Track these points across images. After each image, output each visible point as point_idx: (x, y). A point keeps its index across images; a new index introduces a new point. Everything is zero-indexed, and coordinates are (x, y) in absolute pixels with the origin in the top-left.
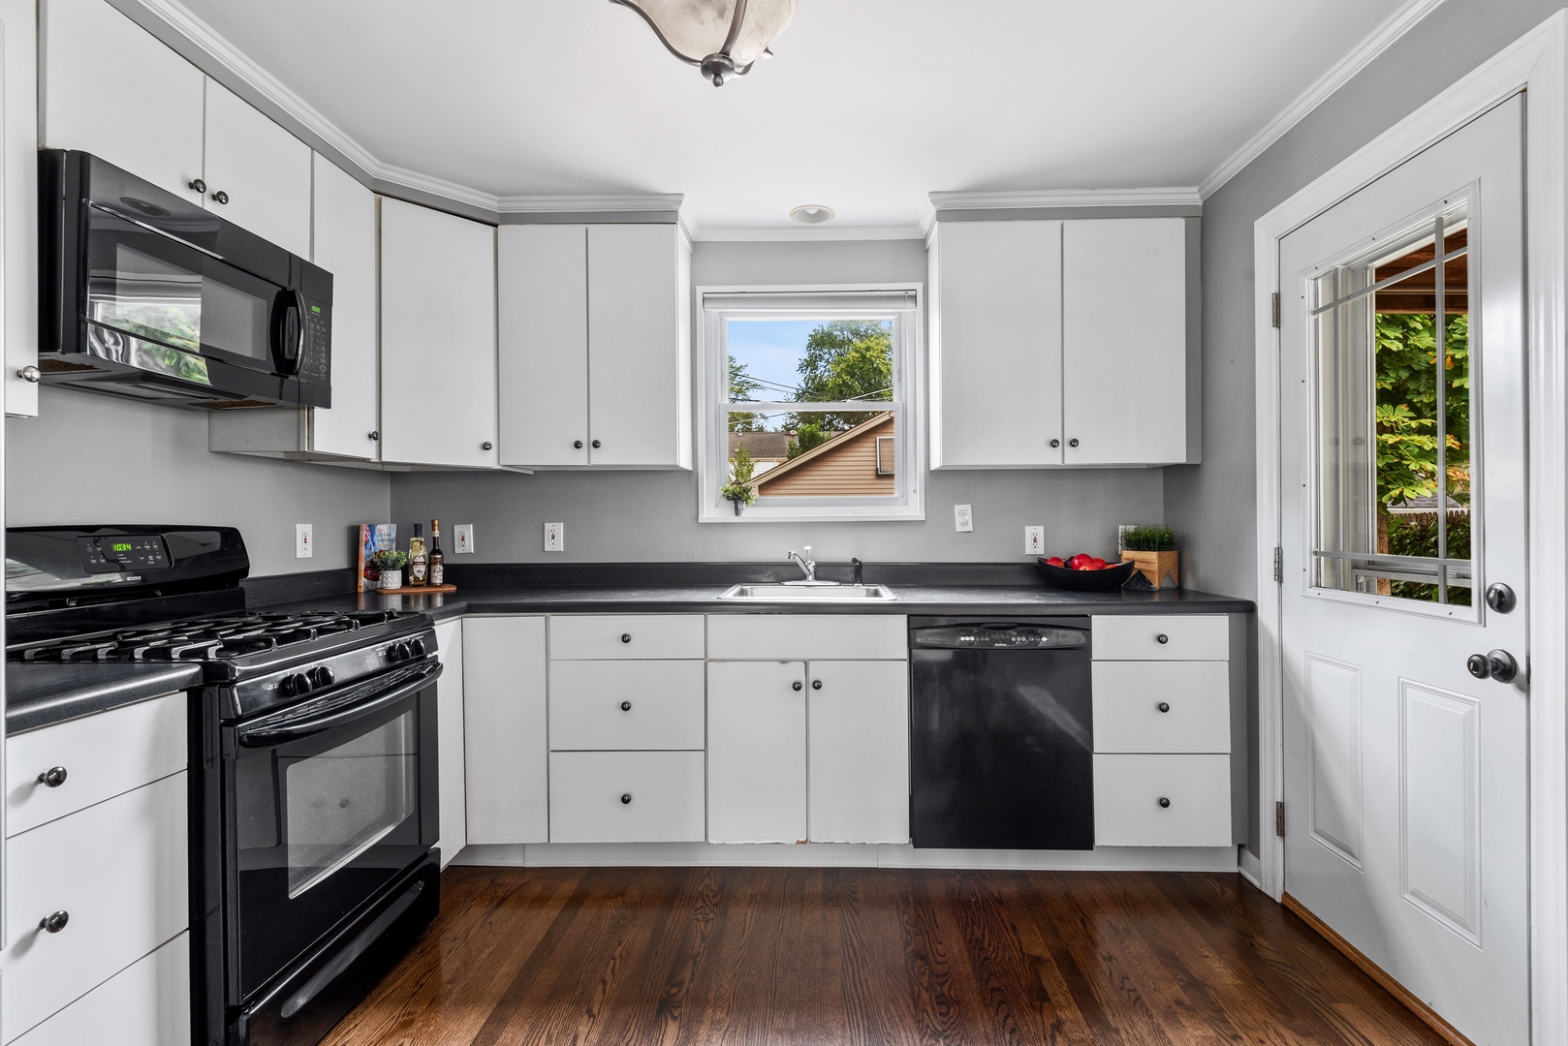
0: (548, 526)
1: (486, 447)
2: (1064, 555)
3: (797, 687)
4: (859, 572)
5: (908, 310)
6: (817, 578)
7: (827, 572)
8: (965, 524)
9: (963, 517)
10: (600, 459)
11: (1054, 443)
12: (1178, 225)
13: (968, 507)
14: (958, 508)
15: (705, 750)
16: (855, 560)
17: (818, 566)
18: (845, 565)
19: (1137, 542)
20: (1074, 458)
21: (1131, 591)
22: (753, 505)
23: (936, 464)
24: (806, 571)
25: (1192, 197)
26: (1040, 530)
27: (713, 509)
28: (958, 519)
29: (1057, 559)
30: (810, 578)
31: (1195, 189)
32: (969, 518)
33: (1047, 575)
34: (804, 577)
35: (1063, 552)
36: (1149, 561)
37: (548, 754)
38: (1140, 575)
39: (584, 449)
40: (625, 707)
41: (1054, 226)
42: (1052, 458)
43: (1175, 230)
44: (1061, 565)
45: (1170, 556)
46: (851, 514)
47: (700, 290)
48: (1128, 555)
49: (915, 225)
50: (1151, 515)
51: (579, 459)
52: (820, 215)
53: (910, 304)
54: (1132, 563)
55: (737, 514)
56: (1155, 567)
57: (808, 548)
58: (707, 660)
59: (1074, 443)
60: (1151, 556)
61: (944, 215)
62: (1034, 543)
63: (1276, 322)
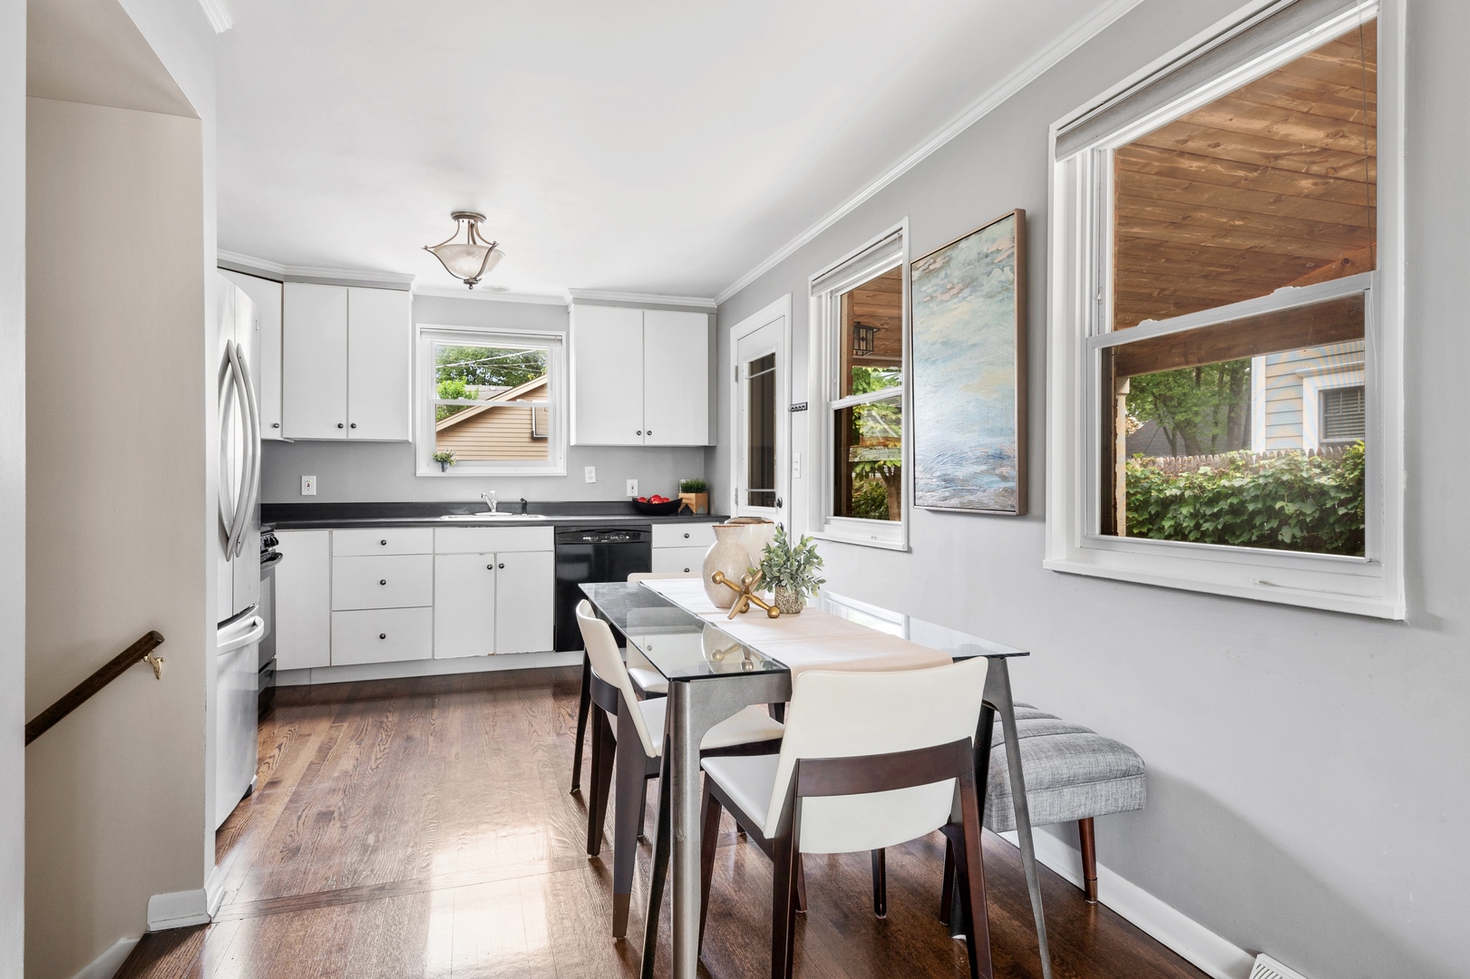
0: (304, 478)
1: (275, 426)
2: (647, 496)
3: (490, 568)
4: (524, 507)
5: (556, 347)
6: (497, 511)
7: (503, 507)
8: (591, 478)
9: (590, 474)
10: (354, 435)
11: (639, 433)
12: (705, 317)
13: (593, 468)
14: (587, 469)
15: (433, 606)
16: (522, 500)
17: (498, 503)
18: (517, 503)
19: (687, 488)
20: (649, 441)
21: (682, 514)
22: (455, 466)
23: (573, 443)
24: (491, 506)
25: (712, 304)
26: (635, 482)
27: (426, 468)
28: (587, 476)
29: (643, 498)
30: (494, 510)
31: (713, 300)
32: (594, 475)
33: (640, 507)
34: (490, 510)
35: (648, 494)
36: (690, 498)
37: (331, 614)
38: (687, 506)
39: (344, 429)
40: (383, 583)
41: (638, 313)
42: (638, 441)
43: (702, 320)
44: (645, 502)
45: (703, 496)
46: (519, 472)
47: (418, 326)
48: (682, 495)
49: (561, 298)
50: (693, 474)
51: (341, 435)
52: (500, 290)
53: (558, 344)
54: (681, 499)
55: (443, 471)
56: (694, 502)
57: (493, 492)
58: (434, 554)
59: (649, 433)
60: (692, 495)
61: (578, 301)
62: (632, 490)
63: (737, 380)
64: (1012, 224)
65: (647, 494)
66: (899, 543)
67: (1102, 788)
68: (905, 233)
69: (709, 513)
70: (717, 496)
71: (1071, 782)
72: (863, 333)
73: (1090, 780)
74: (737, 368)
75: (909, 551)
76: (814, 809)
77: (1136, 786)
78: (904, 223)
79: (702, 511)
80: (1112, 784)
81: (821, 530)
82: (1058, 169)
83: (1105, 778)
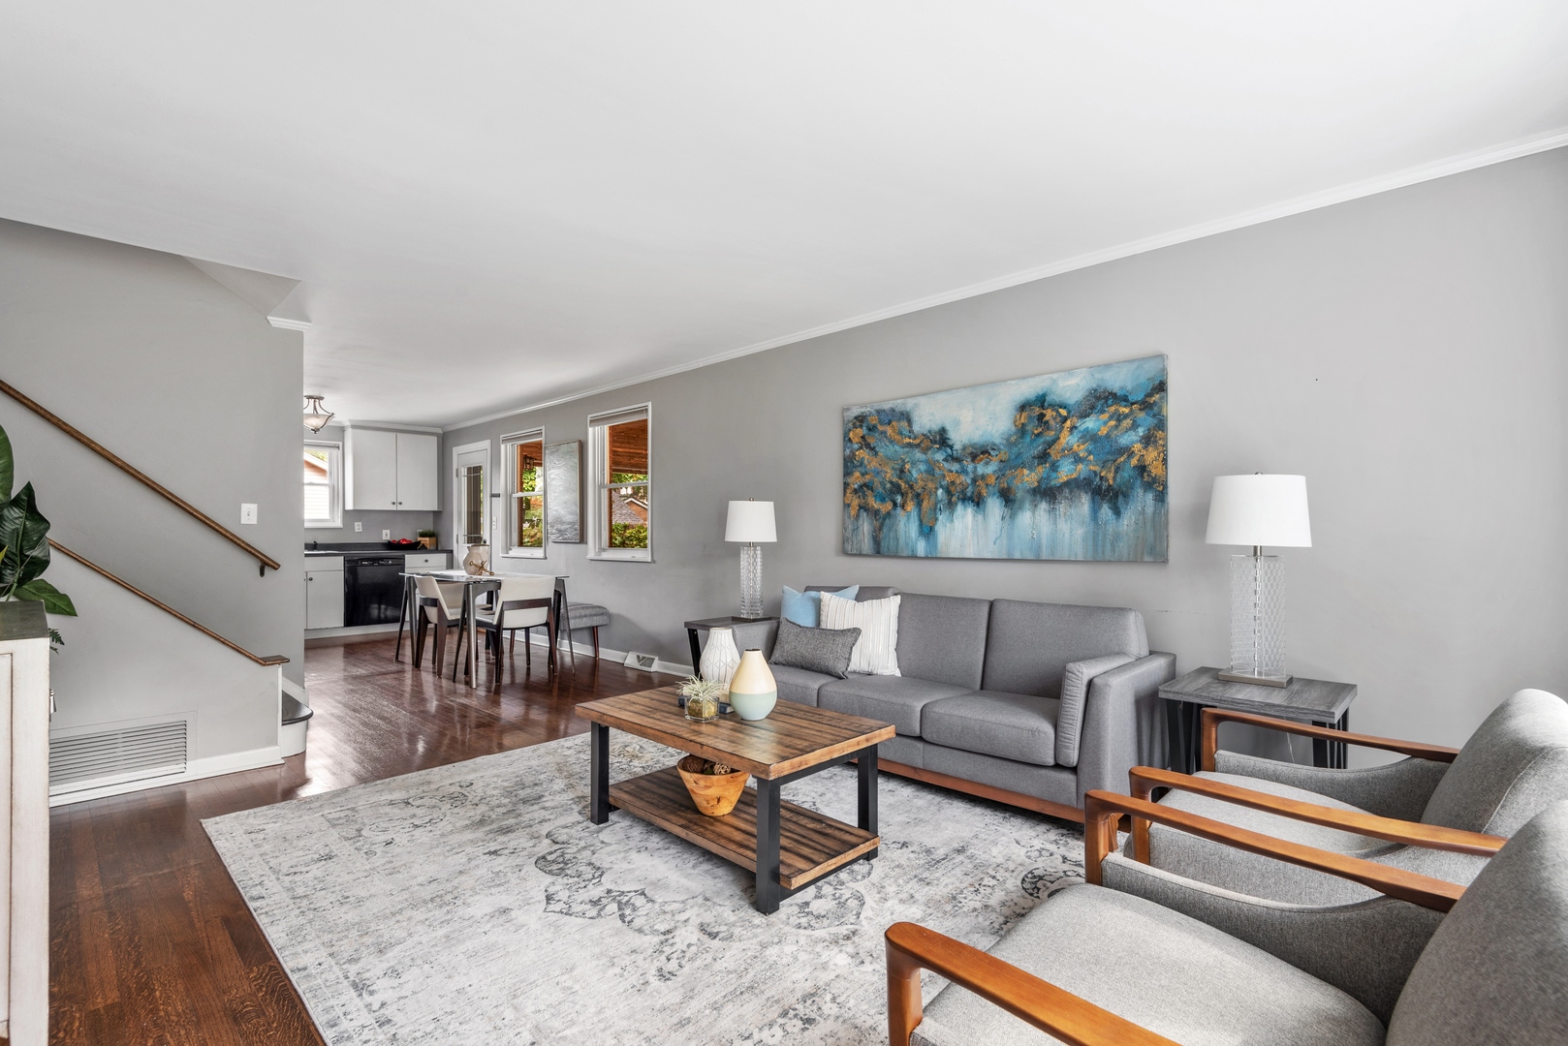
2: (397, 540)
4: (316, 547)
5: (334, 451)
8: (359, 529)
9: (358, 527)
11: (394, 503)
12: (435, 439)
14: (357, 524)
16: (315, 542)
18: (311, 544)
19: (423, 535)
20: (400, 508)
21: (422, 549)
23: (349, 506)
25: (440, 431)
26: (388, 532)
28: (356, 528)
29: (395, 541)
31: (440, 429)
32: (361, 527)
33: (390, 545)
36: (426, 541)
38: (424, 545)
41: (394, 434)
42: (393, 508)
43: (433, 440)
44: (397, 543)
45: (433, 539)
46: (310, 525)
48: (419, 539)
49: (341, 425)
50: (429, 527)
53: (337, 449)
54: (419, 541)
56: (428, 543)
59: (401, 503)
60: (427, 539)
61: (354, 427)
62: (386, 536)
63: (457, 476)
64: (577, 444)
65: (397, 538)
66: (542, 555)
67: (595, 618)
68: (543, 431)
69: (437, 549)
70: (442, 539)
71: (585, 616)
72: (528, 461)
73: (591, 615)
74: (457, 470)
75: (546, 558)
76: (507, 614)
77: (605, 618)
78: (543, 428)
79: (432, 548)
80: (598, 617)
81: (507, 553)
82: (590, 430)
83: (596, 615)
